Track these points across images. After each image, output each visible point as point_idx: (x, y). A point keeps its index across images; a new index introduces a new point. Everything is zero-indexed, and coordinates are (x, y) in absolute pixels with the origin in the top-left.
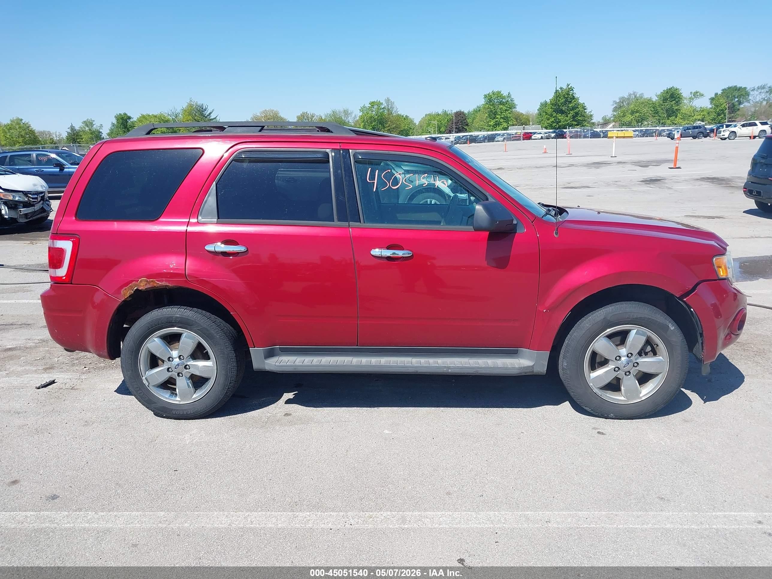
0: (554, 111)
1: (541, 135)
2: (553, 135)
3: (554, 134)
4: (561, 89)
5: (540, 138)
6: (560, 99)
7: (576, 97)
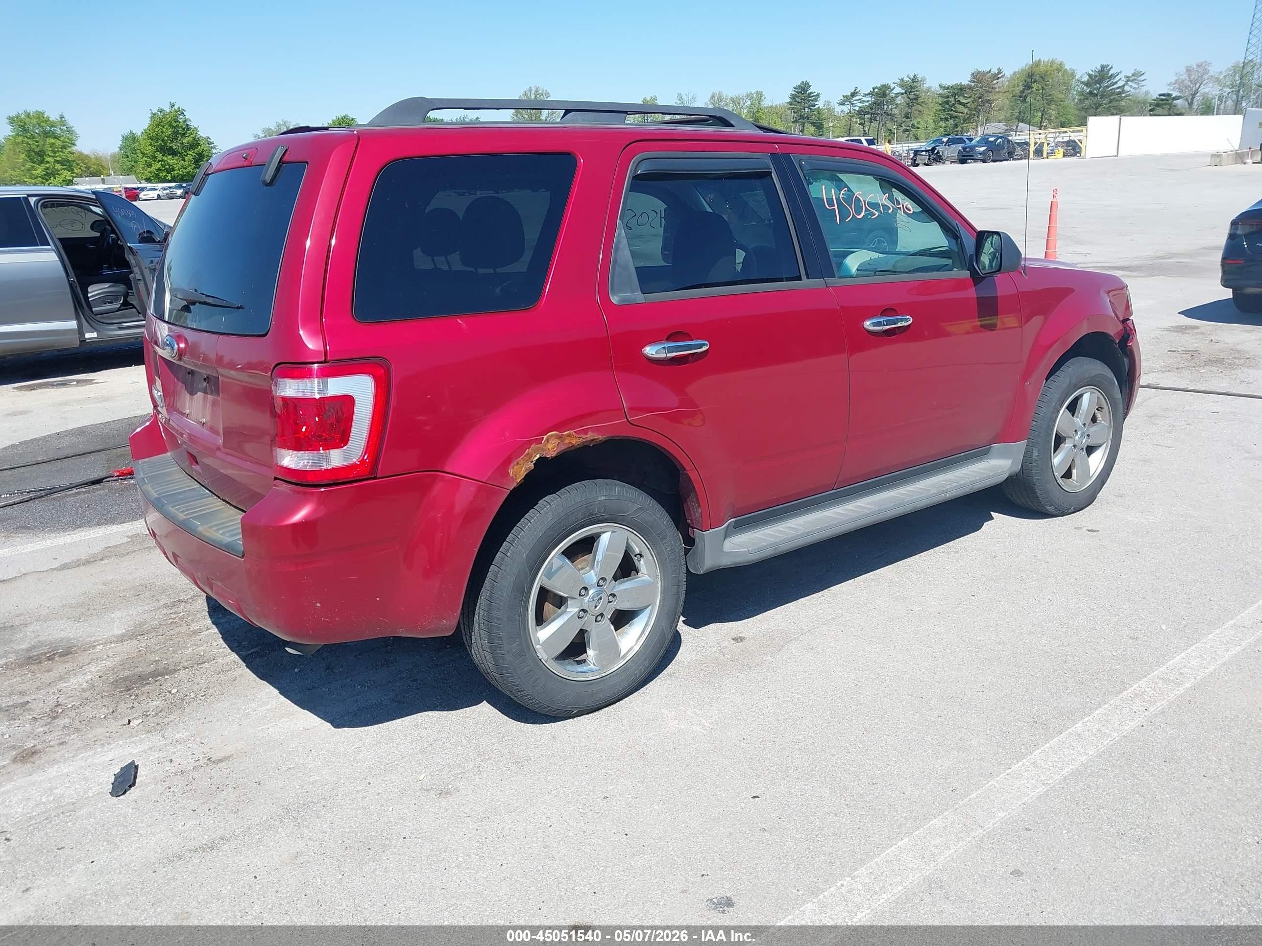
0: (157, 151)
1: (157, 192)
2: (179, 192)
3: (181, 191)
4: (161, 112)
5: (156, 198)
6: (164, 130)
7: (192, 127)
